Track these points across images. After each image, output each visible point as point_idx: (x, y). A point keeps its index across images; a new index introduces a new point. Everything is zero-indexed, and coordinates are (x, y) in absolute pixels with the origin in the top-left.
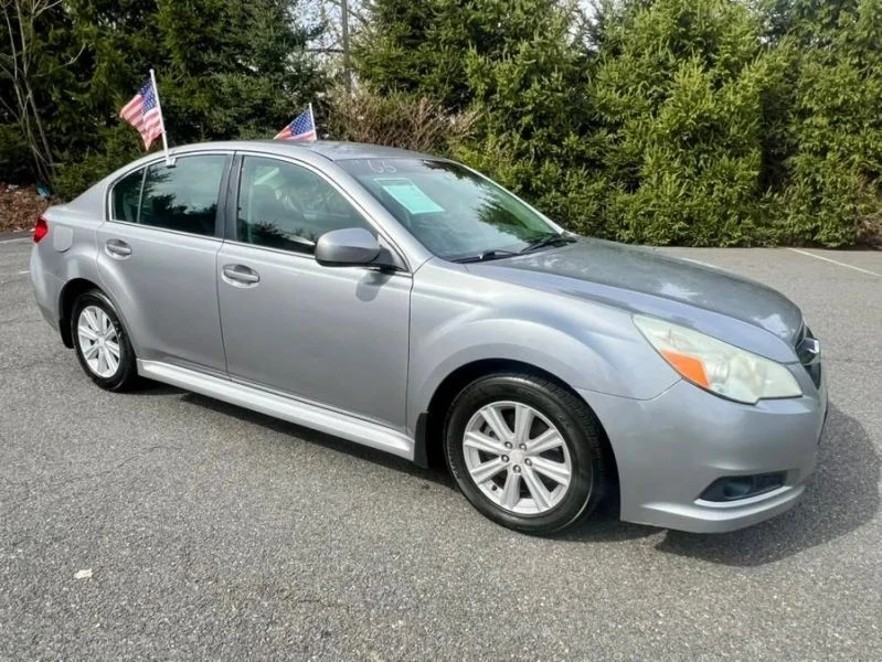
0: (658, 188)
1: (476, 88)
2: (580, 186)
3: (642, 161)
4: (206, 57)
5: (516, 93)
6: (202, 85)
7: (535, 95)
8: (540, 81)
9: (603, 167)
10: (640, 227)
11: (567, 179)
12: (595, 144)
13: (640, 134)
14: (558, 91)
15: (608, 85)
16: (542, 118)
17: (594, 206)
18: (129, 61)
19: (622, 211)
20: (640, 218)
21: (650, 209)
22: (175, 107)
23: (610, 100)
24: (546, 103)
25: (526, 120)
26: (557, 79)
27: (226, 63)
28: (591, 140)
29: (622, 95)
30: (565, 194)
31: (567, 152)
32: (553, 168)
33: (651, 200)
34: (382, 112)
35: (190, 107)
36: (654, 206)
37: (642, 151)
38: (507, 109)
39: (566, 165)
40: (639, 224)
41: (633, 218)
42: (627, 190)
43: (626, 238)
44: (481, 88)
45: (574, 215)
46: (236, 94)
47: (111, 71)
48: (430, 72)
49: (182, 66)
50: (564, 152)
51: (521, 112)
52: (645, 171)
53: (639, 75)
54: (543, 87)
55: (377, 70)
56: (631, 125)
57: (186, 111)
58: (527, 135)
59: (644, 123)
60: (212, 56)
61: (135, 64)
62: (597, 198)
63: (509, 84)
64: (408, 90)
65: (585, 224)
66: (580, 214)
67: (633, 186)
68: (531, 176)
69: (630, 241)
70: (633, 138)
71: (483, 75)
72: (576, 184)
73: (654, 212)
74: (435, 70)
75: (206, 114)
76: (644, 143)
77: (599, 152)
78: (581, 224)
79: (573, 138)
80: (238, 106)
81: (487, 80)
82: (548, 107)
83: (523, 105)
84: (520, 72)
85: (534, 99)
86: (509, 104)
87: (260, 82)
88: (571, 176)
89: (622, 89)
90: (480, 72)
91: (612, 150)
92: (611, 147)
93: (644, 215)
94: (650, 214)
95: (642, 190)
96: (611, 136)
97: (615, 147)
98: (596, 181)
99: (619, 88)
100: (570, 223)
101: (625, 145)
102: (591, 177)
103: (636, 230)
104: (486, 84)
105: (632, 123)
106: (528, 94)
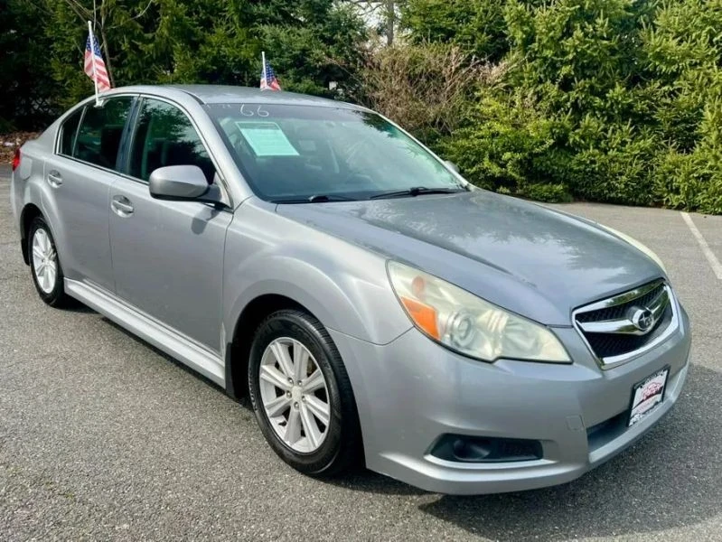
0: (717, 148)
1: (513, 38)
2: (624, 143)
3: (700, 117)
4: (255, 9)
5: (556, 42)
6: (250, 35)
7: (577, 42)
8: (582, 28)
9: (653, 123)
10: (694, 191)
11: (608, 136)
12: (644, 97)
13: (701, 86)
14: (603, 39)
15: (667, 32)
16: (585, 66)
17: (638, 167)
18: (189, 14)
19: (671, 172)
20: (694, 181)
21: (706, 171)
22: (224, 57)
23: (667, 48)
24: (589, 51)
25: (565, 70)
26: (602, 26)
27: (273, 14)
28: (641, 93)
29: (680, 42)
30: (606, 152)
31: (612, 104)
32: (594, 124)
33: (706, 161)
34: (414, 62)
35: (238, 56)
36: (711, 168)
37: (702, 106)
38: (545, 59)
39: (611, 119)
40: (691, 187)
41: (684, 181)
42: (680, 150)
43: (676, 204)
44: (519, 36)
45: (614, 175)
46: (278, 44)
47: (172, 23)
48: (468, 21)
49: (235, 18)
50: (608, 105)
51: (561, 61)
52: (703, 128)
53: (704, 20)
54: (586, 35)
55: (415, 20)
56: (690, 76)
57: (233, 61)
58: (566, 85)
59: (705, 74)
60: (261, 8)
61: (195, 17)
62: (642, 157)
63: (550, 31)
64: (444, 41)
65: (626, 185)
66: (621, 174)
67: (687, 145)
68: (567, 131)
69: (680, 208)
70: (693, 90)
71: (523, 24)
72: (618, 141)
73: (711, 175)
74: (473, 18)
75: (251, 62)
76: (704, 96)
77: (651, 108)
78: (623, 186)
79: (619, 89)
80: (280, 56)
81: (525, 28)
82: (591, 56)
83: (564, 53)
84: (561, 19)
85: (575, 47)
86: (548, 53)
87: (301, 33)
88: (614, 131)
89: (682, 36)
90: (520, 20)
91: (665, 104)
92: (664, 100)
93: (698, 178)
94: (706, 178)
95: (697, 150)
96: (666, 88)
97: (668, 101)
98: (644, 138)
99: (679, 34)
100: (609, 184)
101: (682, 98)
102: (639, 134)
103: (687, 194)
104: (525, 32)
105: (691, 74)
106: (568, 43)
